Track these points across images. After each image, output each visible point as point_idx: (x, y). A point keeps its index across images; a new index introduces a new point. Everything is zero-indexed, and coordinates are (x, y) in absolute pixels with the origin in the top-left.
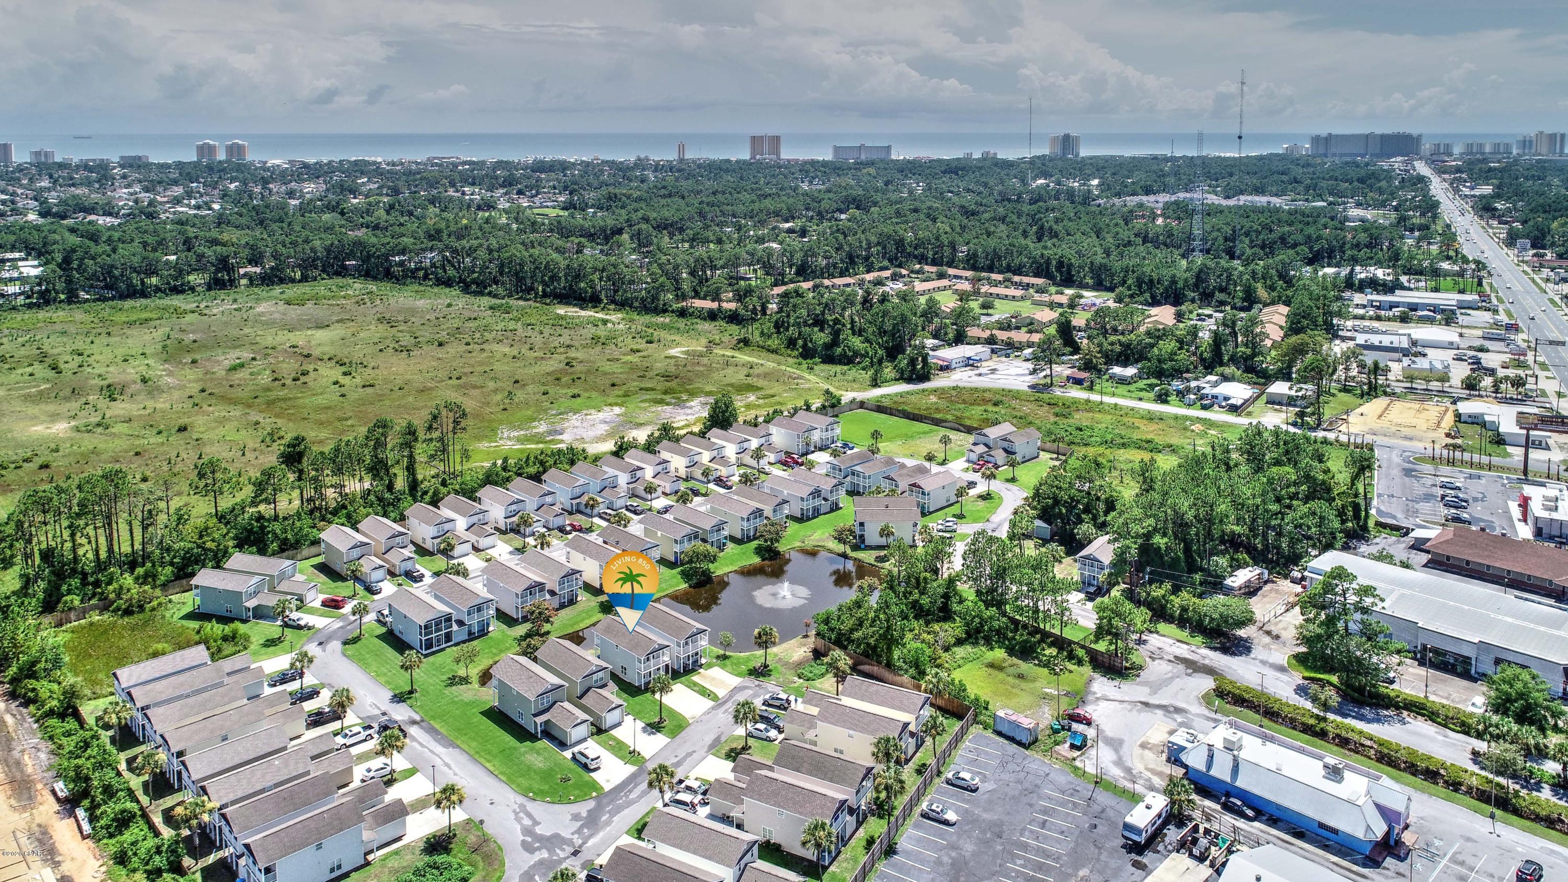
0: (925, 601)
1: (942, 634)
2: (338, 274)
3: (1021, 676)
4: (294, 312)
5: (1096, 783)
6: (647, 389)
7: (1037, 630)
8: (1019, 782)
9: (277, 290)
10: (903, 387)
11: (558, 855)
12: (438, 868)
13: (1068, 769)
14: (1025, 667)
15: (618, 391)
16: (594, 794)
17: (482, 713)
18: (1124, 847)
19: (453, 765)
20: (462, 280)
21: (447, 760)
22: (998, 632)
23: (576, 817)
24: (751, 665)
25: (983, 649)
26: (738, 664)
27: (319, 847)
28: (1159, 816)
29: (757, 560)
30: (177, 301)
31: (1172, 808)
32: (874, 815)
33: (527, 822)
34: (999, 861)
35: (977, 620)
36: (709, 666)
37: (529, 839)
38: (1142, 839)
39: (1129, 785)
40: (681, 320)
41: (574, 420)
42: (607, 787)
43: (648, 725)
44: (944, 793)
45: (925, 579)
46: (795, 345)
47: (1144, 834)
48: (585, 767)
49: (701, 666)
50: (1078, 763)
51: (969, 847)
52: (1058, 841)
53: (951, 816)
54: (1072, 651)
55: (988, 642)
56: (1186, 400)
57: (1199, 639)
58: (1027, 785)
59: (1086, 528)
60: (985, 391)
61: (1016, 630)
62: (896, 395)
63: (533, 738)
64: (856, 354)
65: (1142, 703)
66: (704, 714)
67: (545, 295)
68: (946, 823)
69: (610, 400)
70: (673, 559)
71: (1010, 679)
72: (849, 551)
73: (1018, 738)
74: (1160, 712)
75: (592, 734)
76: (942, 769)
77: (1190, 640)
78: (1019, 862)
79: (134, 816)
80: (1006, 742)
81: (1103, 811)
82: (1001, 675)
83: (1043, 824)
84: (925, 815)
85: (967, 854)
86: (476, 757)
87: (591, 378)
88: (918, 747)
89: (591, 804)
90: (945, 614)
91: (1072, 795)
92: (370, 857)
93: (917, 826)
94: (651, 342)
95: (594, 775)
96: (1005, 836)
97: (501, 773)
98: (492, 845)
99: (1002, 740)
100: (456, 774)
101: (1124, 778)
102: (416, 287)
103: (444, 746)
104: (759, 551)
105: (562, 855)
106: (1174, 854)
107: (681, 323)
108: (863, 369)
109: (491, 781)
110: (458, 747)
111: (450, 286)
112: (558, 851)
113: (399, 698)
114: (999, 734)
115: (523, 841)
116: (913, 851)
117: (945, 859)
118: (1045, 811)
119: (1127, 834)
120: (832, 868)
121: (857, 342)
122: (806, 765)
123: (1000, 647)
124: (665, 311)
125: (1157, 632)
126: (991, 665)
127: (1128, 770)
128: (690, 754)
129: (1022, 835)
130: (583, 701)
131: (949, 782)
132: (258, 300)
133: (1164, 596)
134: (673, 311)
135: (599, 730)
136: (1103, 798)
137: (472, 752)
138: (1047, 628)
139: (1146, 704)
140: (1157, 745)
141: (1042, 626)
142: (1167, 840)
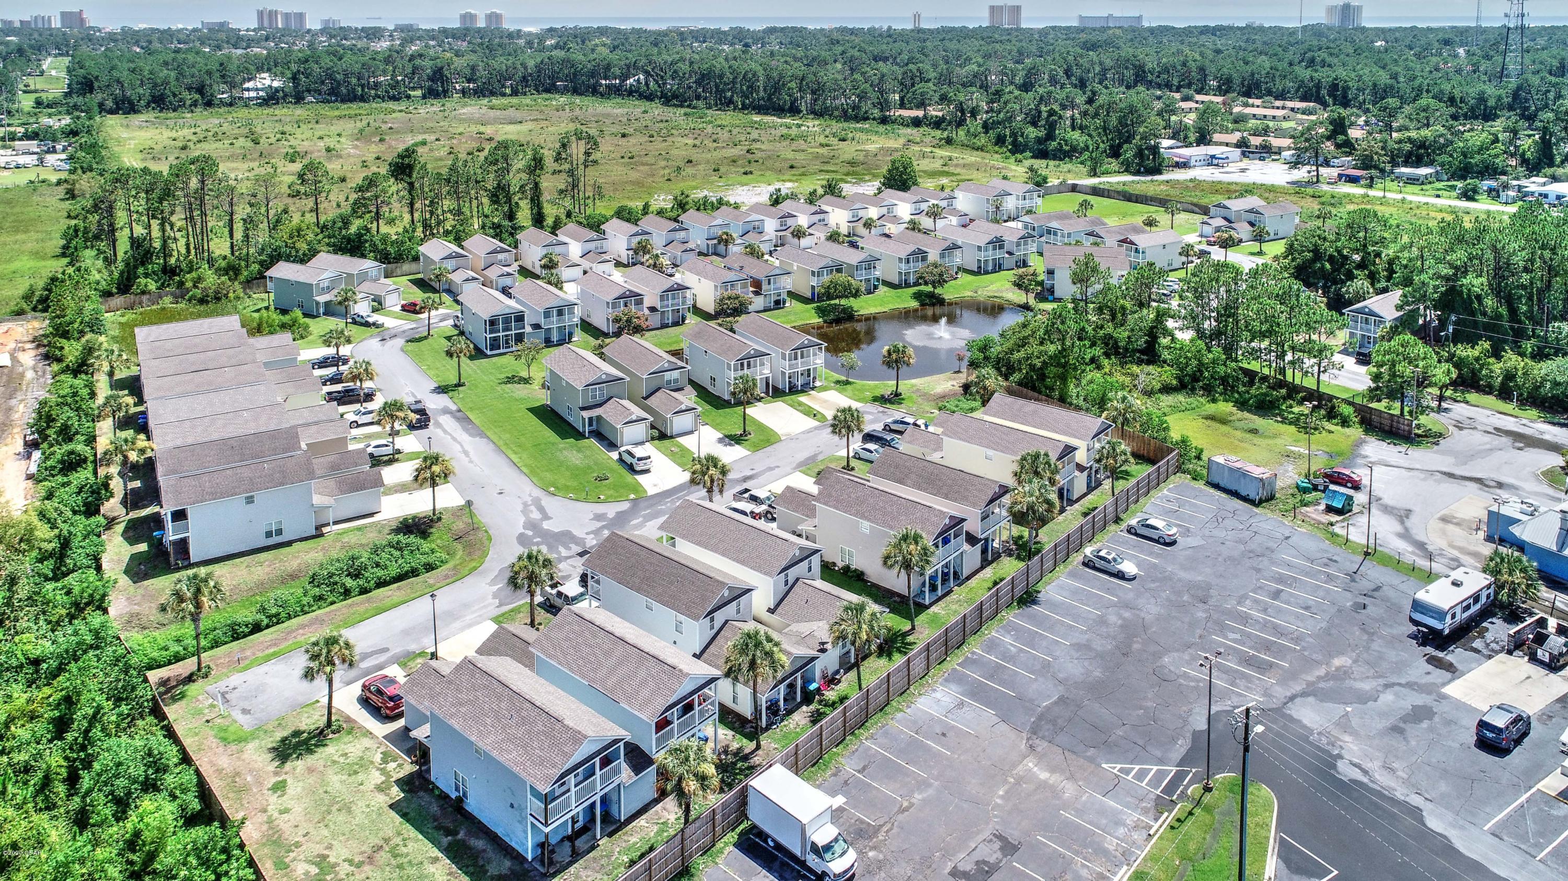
0: (1122, 334)
1: (1142, 377)
2: (547, 91)
3: (1254, 431)
4: (492, 113)
5: (1367, 554)
6: (828, 171)
7: (1282, 384)
8: (1240, 541)
9: (485, 101)
10: (1128, 178)
11: (559, 553)
12: (401, 549)
13: (1320, 535)
14: (1258, 422)
15: (794, 171)
16: (632, 496)
17: (532, 410)
18: (1413, 636)
19: (472, 454)
20: (663, 95)
21: (468, 447)
22: (1224, 380)
23: (598, 517)
24: (878, 393)
25: (1202, 400)
26: (862, 390)
27: (250, 500)
28: (1476, 598)
29: (914, 304)
30: (392, 105)
31: (1496, 593)
32: (1010, 555)
33: (536, 515)
34: (1199, 632)
35: (1194, 363)
36: (824, 389)
37: (530, 533)
38: (1446, 626)
39: (1423, 563)
40: (881, 126)
41: (739, 190)
42: (651, 491)
43: (727, 436)
44: (1124, 543)
45: (1123, 308)
46: (1004, 142)
47: (1448, 619)
48: (631, 469)
49: (813, 388)
50: (1337, 529)
51: (1151, 609)
52: (1298, 617)
53: (1128, 567)
54: (1333, 407)
55: (1208, 390)
56: (1503, 198)
57: (1533, 413)
58: (1252, 546)
59: (1360, 283)
60: (1229, 184)
61: (1251, 383)
62: (1118, 183)
63: (580, 435)
64: (1074, 149)
65: (1445, 473)
66: (803, 433)
67: (744, 107)
68: (1120, 575)
69: (785, 178)
70: (809, 295)
71: (1238, 434)
72: (1032, 302)
73: (1244, 493)
74: (1473, 486)
75: (653, 439)
76: (1123, 516)
77: (1517, 412)
78: (1232, 636)
79: (85, 460)
80: (1224, 495)
81: (1378, 589)
82: (1224, 428)
83: (1276, 595)
84: (1087, 564)
85: (1148, 618)
86: (503, 448)
87: (769, 163)
88: (1090, 489)
89: (625, 506)
90: (1150, 354)
91: (1326, 565)
92: (325, 530)
93: (1073, 575)
94: (844, 140)
95: (640, 478)
96: (1212, 602)
97: (525, 466)
98: (480, 534)
99: (1218, 493)
100: (471, 462)
101: (1413, 553)
102: (619, 100)
103: (471, 435)
104: (918, 296)
105: (564, 552)
106: (1503, 656)
107: (881, 128)
108: (1082, 163)
109: (512, 473)
110: (488, 438)
111: (652, 100)
112: (561, 549)
113: (442, 389)
114: (1216, 486)
115: (521, 535)
116: (1063, 603)
117: (1113, 619)
118: (1281, 579)
119: (1418, 617)
120: (934, 609)
121: (1076, 136)
122: (913, 476)
123: (1226, 400)
124: (866, 119)
125: (1467, 403)
126: (1211, 418)
127: (1421, 546)
128: (771, 469)
129: (1239, 603)
130: (648, 402)
131: (1130, 530)
132: (465, 105)
133: (1477, 359)
134: (874, 119)
135: (661, 435)
136: (1374, 573)
137: (501, 443)
138: (1297, 381)
139: (1451, 475)
140: (1470, 521)
141: (1289, 378)
142: (1489, 636)
